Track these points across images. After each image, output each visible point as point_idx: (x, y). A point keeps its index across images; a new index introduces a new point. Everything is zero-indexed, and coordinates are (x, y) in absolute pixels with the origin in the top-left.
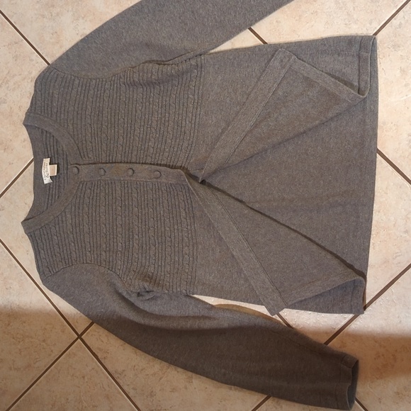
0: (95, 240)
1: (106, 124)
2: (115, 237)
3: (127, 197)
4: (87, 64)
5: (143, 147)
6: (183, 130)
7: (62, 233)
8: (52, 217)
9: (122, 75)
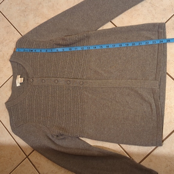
0: (38, 112)
1: (46, 61)
2: (48, 110)
3: (54, 93)
4: (40, 36)
5: (62, 71)
6: (80, 63)
7: (23, 108)
8: (19, 101)
9: (54, 40)
